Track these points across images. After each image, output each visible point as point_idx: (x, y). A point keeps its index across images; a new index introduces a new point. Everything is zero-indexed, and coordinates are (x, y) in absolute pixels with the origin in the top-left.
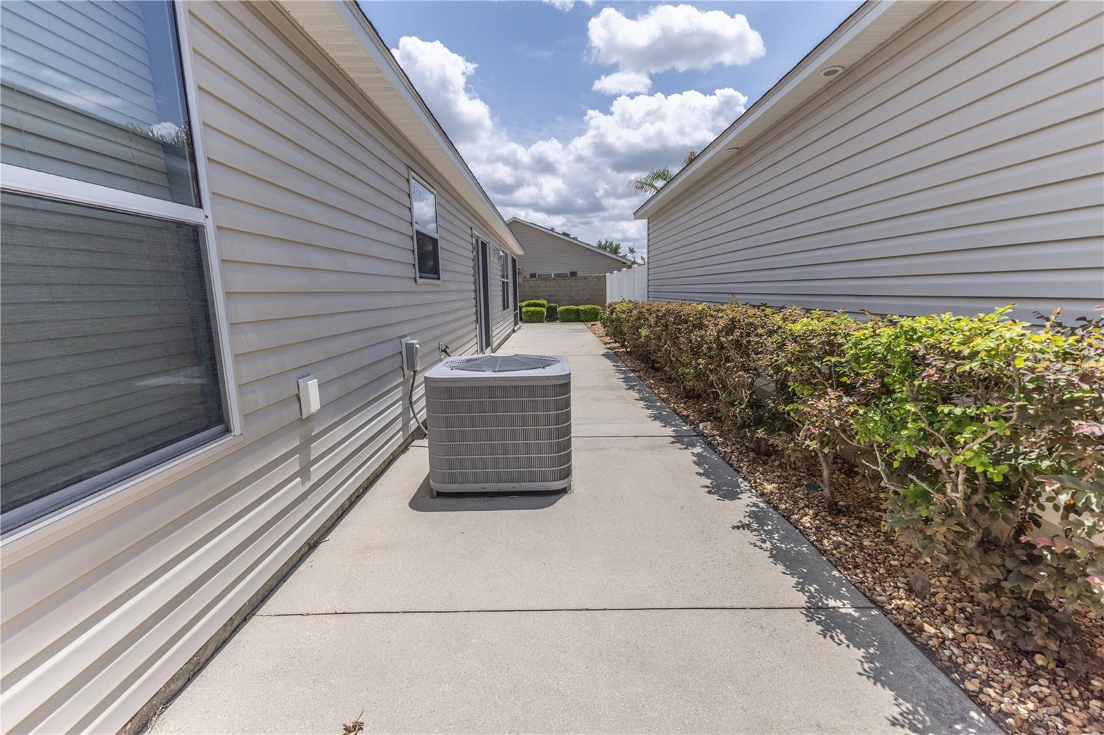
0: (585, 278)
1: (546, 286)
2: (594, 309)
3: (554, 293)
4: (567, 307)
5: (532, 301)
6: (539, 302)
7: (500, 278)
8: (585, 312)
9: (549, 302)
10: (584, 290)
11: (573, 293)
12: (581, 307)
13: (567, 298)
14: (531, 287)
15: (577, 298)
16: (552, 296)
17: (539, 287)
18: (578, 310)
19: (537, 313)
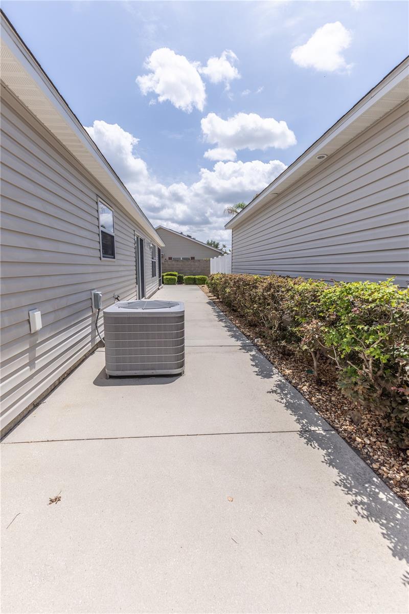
0: (199, 261)
1: (177, 265)
2: (204, 278)
3: (181, 269)
4: (189, 276)
5: (169, 273)
6: (174, 273)
7: (151, 259)
8: (199, 279)
9: (179, 273)
10: (198, 267)
11: (192, 269)
12: (197, 277)
13: (189, 271)
14: (169, 265)
15: (194, 272)
16: (180, 270)
17: (173, 265)
18: (195, 278)
19: (172, 279)
